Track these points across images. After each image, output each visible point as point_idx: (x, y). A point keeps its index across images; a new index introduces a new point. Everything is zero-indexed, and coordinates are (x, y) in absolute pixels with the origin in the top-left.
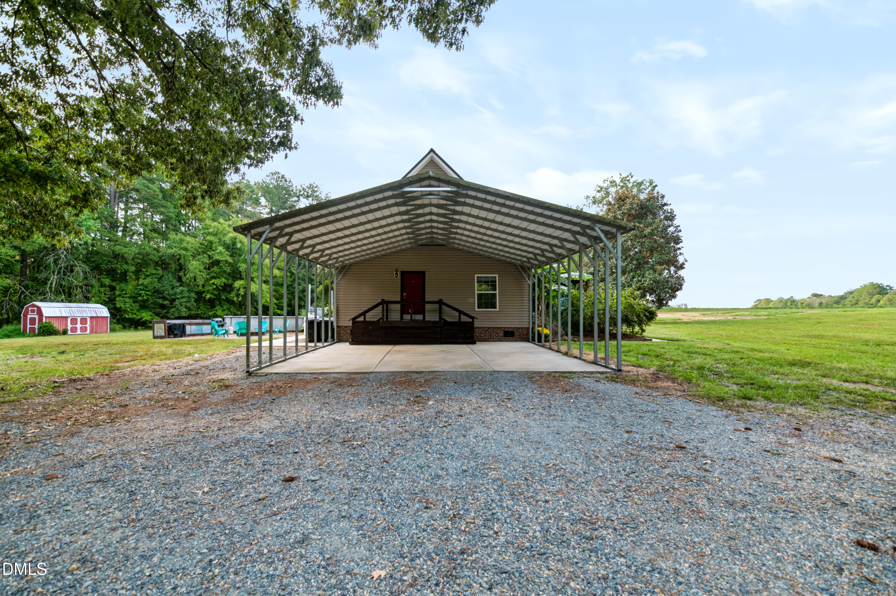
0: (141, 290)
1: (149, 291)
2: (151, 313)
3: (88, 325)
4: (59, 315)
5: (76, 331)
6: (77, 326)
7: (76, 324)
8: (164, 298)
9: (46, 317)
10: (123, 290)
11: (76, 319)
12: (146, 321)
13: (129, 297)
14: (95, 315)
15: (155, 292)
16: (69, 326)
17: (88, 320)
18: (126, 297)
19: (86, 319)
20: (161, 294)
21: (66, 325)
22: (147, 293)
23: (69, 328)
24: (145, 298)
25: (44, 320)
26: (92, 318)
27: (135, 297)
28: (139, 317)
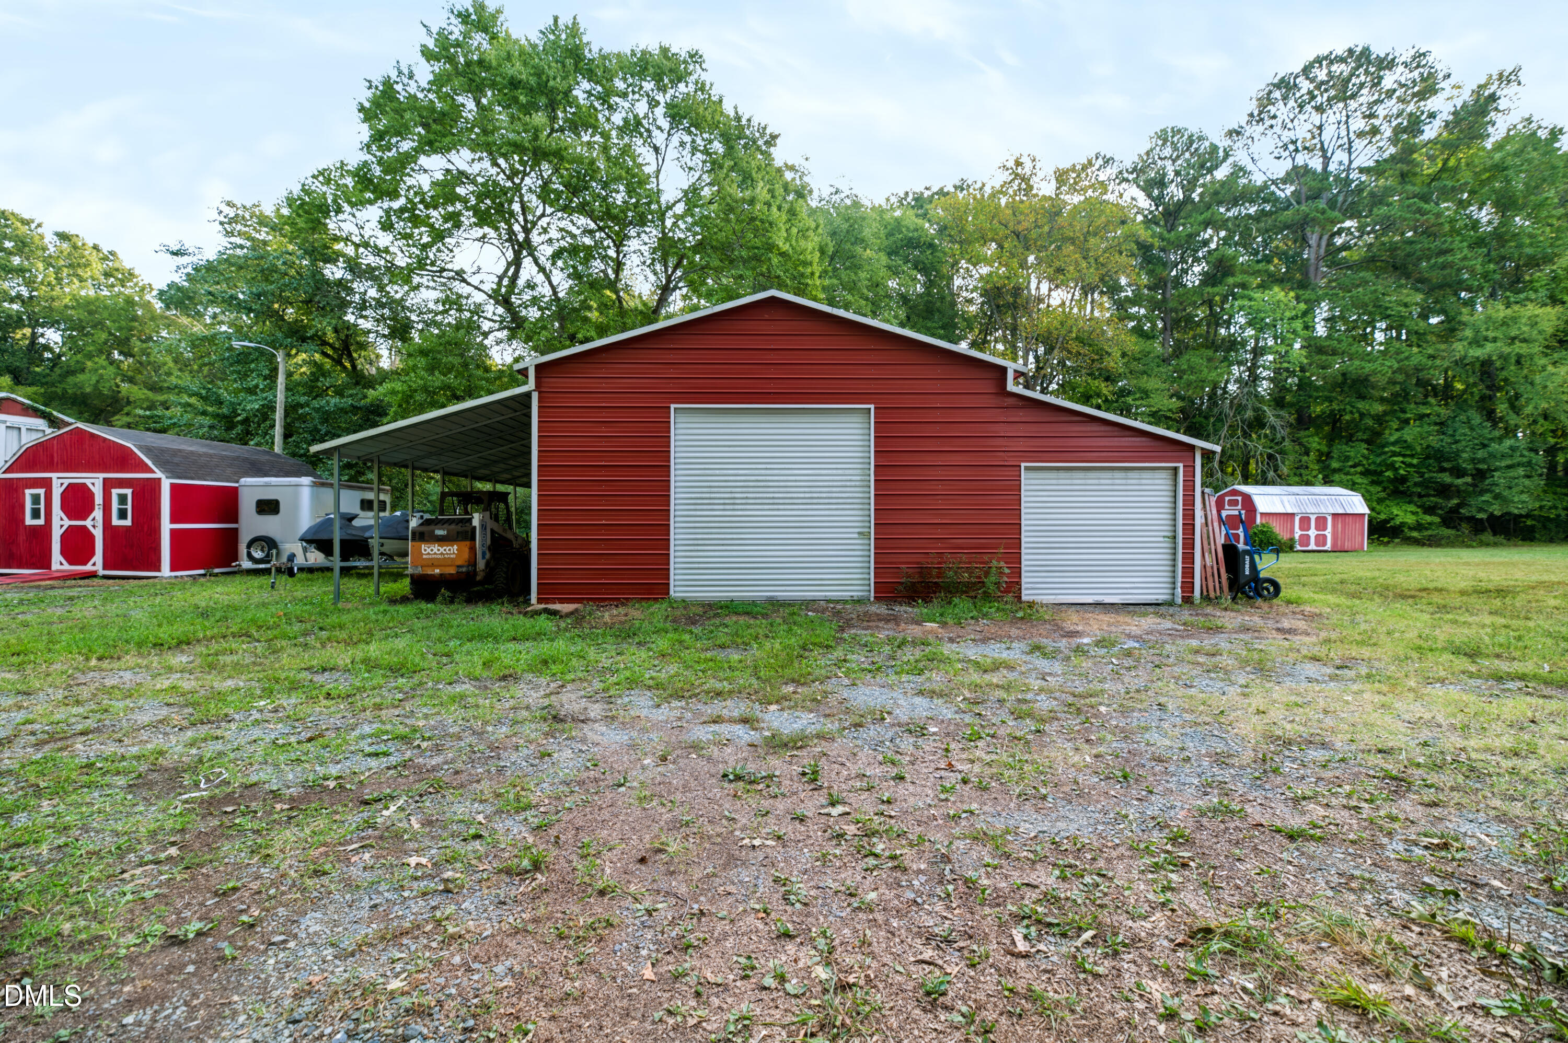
0: (1395, 454)
1: (1412, 456)
2: (1412, 508)
3: (1328, 533)
4: (1281, 510)
5: (1308, 545)
6: (1310, 533)
7: (1309, 529)
8: (1458, 472)
9: (1262, 514)
10: (1347, 458)
11: (1309, 519)
12: (1403, 524)
13: (1361, 473)
14: (1341, 511)
15: (1428, 457)
16: (1298, 533)
17: (1330, 519)
18: (1356, 473)
19: (1325, 519)
20: (1448, 460)
21: (1292, 531)
22: (1408, 460)
23: (1297, 536)
24: (1402, 472)
25: (1258, 521)
26: (1335, 515)
27: (1375, 473)
28: (1383, 517)
